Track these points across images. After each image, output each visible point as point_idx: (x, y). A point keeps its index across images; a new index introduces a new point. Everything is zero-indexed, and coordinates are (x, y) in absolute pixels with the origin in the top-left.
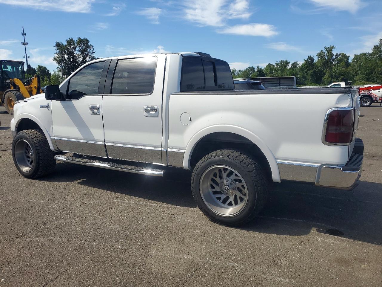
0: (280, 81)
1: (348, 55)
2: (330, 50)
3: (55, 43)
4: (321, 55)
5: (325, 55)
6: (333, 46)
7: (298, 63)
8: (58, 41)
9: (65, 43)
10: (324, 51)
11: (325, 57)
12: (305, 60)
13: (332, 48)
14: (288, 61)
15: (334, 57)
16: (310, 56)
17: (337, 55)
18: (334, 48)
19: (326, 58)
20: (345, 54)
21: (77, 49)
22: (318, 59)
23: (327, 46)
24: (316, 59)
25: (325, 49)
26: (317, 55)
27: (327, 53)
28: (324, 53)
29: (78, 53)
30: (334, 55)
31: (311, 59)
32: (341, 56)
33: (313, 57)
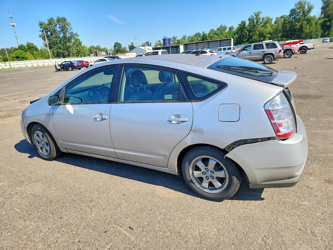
0: (220, 43)
1: (271, 18)
2: (257, 15)
3: (39, 23)
4: (251, 19)
5: (254, 19)
6: (260, 11)
7: (234, 27)
8: (41, 21)
9: (47, 22)
10: (254, 16)
12: (239, 25)
13: (259, 13)
14: (226, 26)
16: (243, 21)
17: (263, 19)
18: (261, 13)
21: (58, 26)
22: (249, 22)
23: (256, 12)
24: (247, 23)
25: (254, 14)
26: (248, 19)
27: (255, 17)
29: (59, 30)
30: (261, 19)
31: (244, 23)
32: (266, 19)
33: (245, 21)
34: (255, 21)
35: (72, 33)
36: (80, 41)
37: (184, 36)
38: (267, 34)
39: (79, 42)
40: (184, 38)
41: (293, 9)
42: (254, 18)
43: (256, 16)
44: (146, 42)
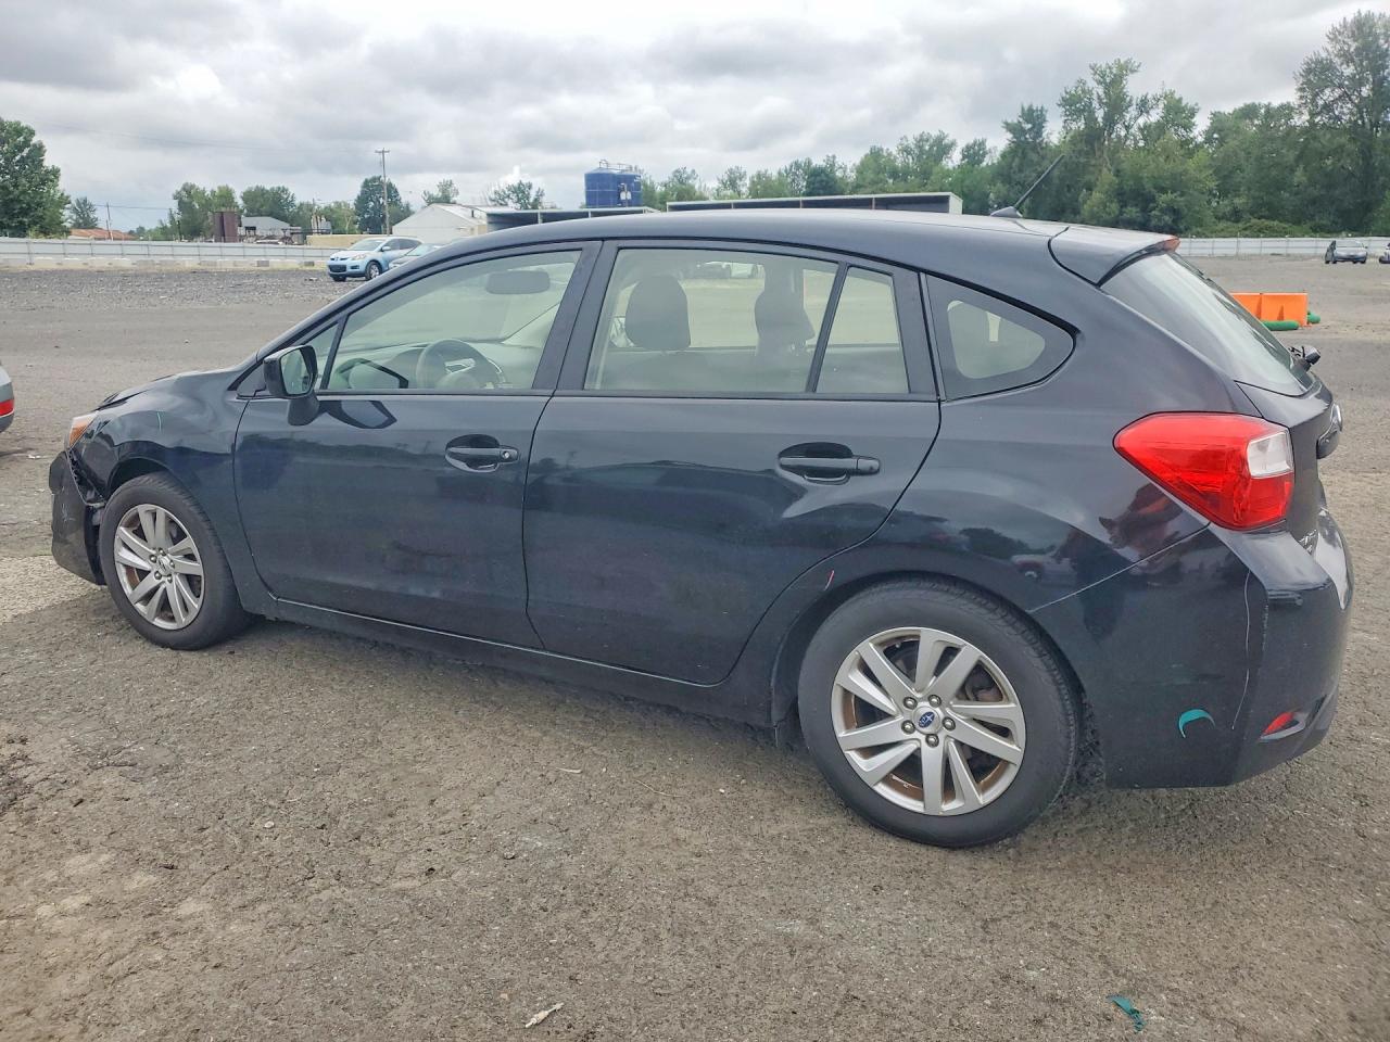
1: (1191, 103)
2: (1113, 83)
4: (1074, 104)
5: (1095, 104)
6: (1128, 62)
10: (1091, 84)
11: (1092, 112)
12: (1009, 127)
13: (1124, 70)
15: (1133, 111)
16: (1030, 107)
17: (1144, 107)
18: (1133, 71)
19: (1100, 114)
20: (1180, 100)
23: (1102, 63)
24: (1054, 121)
25: (1095, 73)
26: (1058, 99)
27: (1100, 90)
28: (1090, 92)
30: (1130, 105)
31: (1035, 118)
32: (1161, 106)
33: (1041, 111)
36: (35, 140)
37: (731, 171)
38: (1166, 190)
39: (26, 143)
40: (732, 181)
41: (1319, 62)
42: (1095, 97)
43: (1107, 87)
44: (516, 184)
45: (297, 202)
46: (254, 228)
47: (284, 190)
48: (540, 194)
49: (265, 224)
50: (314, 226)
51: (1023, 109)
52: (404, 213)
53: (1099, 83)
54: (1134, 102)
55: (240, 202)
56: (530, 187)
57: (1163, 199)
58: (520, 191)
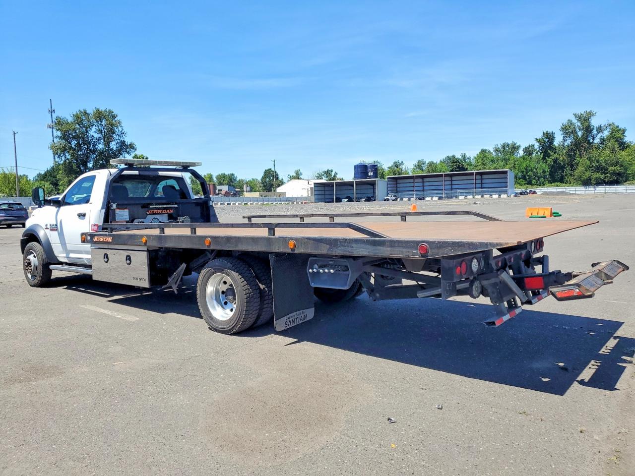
0: (482, 179)
1: (623, 127)
2: (585, 119)
4: (567, 130)
5: (577, 129)
6: (591, 112)
9: (70, 118)
10: (575, 121)
11: (576, 133)
12: (538, 141)
13: (590, 115)
15: (595, 132)
16: (547, 132)
17: (600, 130)
18: (593, 115)
20: (617, 126)
21: (94, 129)
22: (563, 136)
23: (579, 112)
24: (558, 137)
25: (576, 117)
26: (560, 128)
27: (579, 124)
28: (574, 124)
29: (96, 135)
30: (593, 129)
31: (549, 137)
32: (608, 129)
33: (552, 134)
34: (580, 134)
35: (123, 143)
38: (612, 165)
42: (577, 126)
43: (582, 124)
45: (238, 179)
46: (221, 190)
47: (233, 175)
48: (336, 174)
49: (225, 188)
50: (245, 189)
51: (543, 133)
52: (281, 183)
53: (578, 120)
54: (595, 128)
55: (215, 179)
56: (332, 171)
57: (611, 169)
58: (328, 173)
